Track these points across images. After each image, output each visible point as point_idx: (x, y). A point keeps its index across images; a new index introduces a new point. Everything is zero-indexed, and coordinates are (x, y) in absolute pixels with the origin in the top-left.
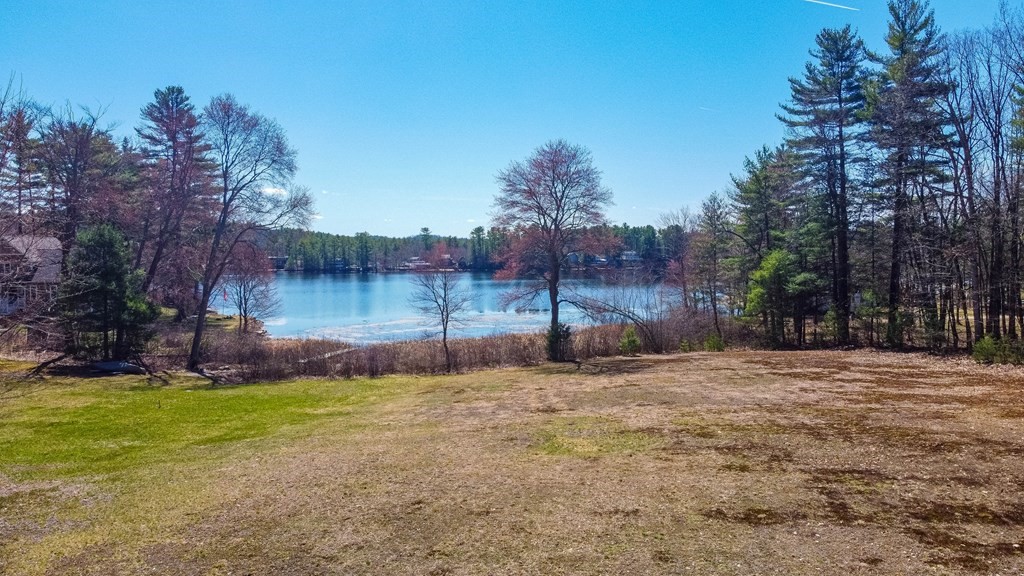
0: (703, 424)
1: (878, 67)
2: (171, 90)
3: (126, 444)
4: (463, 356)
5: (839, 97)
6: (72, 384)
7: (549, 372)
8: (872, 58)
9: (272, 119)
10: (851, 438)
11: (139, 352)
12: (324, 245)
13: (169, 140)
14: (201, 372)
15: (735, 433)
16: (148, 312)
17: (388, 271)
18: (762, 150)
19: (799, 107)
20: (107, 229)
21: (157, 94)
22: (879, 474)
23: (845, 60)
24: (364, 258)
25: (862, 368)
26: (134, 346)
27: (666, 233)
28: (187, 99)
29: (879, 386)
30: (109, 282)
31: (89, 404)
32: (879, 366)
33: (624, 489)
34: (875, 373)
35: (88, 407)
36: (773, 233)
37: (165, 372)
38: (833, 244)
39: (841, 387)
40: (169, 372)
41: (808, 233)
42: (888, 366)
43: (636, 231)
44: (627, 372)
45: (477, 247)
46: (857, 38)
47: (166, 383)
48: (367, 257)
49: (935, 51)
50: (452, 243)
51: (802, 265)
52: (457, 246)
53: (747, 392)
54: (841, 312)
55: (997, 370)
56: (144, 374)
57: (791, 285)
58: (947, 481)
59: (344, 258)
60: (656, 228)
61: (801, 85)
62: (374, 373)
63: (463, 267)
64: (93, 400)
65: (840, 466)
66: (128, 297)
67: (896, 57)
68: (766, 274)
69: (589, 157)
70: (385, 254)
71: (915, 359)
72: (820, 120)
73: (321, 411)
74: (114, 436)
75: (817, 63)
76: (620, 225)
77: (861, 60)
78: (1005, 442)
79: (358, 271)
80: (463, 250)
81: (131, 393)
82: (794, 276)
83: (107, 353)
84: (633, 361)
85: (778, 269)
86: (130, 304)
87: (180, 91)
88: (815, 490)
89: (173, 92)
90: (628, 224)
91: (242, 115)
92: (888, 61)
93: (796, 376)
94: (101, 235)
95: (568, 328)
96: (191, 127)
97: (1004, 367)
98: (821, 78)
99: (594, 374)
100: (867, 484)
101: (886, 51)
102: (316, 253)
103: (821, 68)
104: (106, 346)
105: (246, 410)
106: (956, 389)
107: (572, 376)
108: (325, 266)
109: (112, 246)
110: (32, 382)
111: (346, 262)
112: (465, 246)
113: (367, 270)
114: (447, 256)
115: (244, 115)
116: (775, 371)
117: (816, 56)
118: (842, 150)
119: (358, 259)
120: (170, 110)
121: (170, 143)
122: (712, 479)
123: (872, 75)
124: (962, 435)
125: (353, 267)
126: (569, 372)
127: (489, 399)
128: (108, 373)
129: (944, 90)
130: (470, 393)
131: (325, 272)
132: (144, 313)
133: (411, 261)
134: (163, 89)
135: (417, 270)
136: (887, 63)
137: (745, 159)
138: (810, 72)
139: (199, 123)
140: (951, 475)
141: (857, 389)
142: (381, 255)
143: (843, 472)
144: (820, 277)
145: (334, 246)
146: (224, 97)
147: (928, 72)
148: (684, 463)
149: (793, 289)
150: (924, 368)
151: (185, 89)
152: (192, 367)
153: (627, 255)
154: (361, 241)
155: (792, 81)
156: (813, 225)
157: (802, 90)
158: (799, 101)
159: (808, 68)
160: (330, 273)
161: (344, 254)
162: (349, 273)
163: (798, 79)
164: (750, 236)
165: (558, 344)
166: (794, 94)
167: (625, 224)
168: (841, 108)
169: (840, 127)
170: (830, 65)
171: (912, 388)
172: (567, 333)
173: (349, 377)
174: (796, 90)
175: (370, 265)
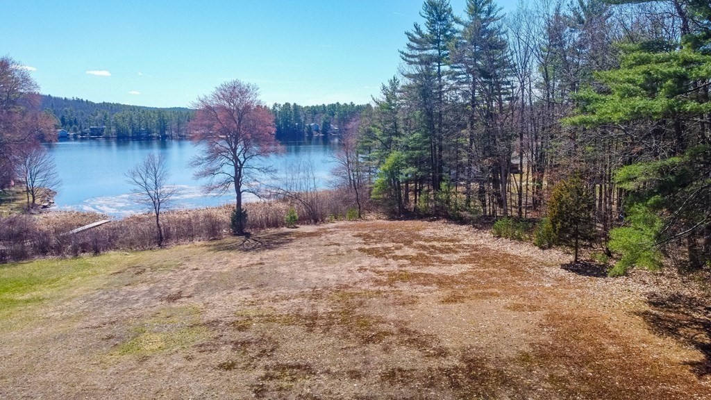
0: (252, 314)
1: (461, 28)
4: (174, 231)
5: (439, 46)
8: (457, 21)
10: (329, 329)
12: (131, 119)
15: (263, 325)
17: (181, 138)
18: (393, 79)
19: (412, 52)
22: (309, 369)
23: (441, 21)
25: (421, 242)
29: (411, 263)
32: (434, 240)
34: (424, 248)
38: (431, 147)
39: (387, 265)
41: (414, 140)
42: (439, 239)
44: (271, 248)
46: (449, 6)
48: (164, 127)
49: (493, 19)
57: (400, 176)
58: (343, 375)
59: (147, 129)
61: (412, 37)
62: (96, 252)
65: (293, 361)
67: (471, 21)
68: (387, 167)
70: (178, 125)
71: (463, 231)
72: (424, 62)
73: (26, 296)
76: (348, 103)
78: (415, 331)
79: (158, 138)
82: (403, 170)
84: (288, 234)
85: (394, 165)
88: (255, 388)
90: (354, 103)
93: (371, 251)
97: (505, 240)
100: (293, 380)
101: (466, 18)
102: (125, 125)
106: (454, 266)
107: (231, 253)
108: (133, 134)
111: (149, 132)
113: (164, 137)
117: (424, 17)
119: (157, 129)
124: (399, 323)
125: (154, 135)
126: (233, 249)
131: (133, 138)
135: (200, 137)
137: (381, 85)
138: (417, 29)
140: (351, 368)
141: (394, 267)
142: (175, 125)
143: (290, 367)
144: (420, 170)
145: (140, 120)
147: (490, 32)
148: (196, 363)
149: (402, 179)
150: (459, 241)
154: (159, 116)
155: (408, 34)
156: (417, 135)
157: (414, 40)
158: (412, 48)
159: (416, 26)
160: (137, 140)
161: (147, 125)
162: (152, 140)
163: (411, 32)
164: (385, 138)
165: (240, 221)
166: (409, 42)
167: (352, 103)
168: (440, 54)
169: (439, 66)
170: (432, 23)
171: (428, 265)
172: (245, 215)
173: (77, 255)
174: (411, 40)
175: (167, 133)
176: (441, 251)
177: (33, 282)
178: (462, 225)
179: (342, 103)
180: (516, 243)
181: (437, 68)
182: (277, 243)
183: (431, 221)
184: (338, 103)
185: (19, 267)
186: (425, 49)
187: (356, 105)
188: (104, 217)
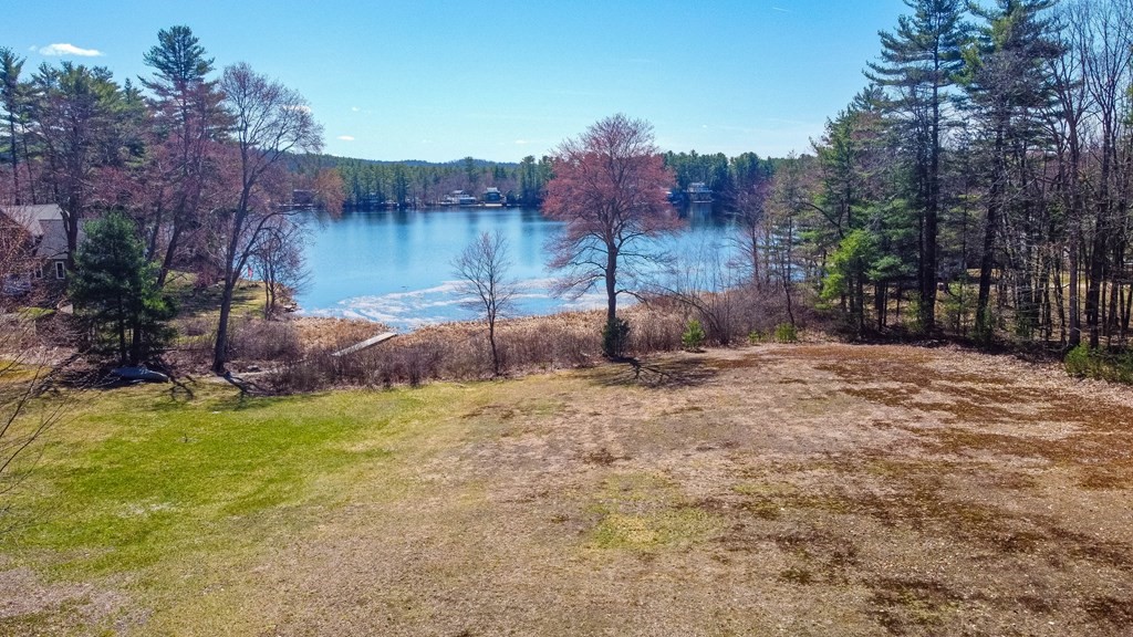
0: (764, 492)
1: (981, 22)
2: (177, 31)
3: (155, 508)
4: (511, 350)
5: (936, 53)
6: (90, 402)
7: (604, 380)
8: (975, 11)
9: (293, 90)
10: (920, 523)
11: (158, 352)
12: (355, 178)
13: (177, 90)
14: (227, 376)
15: (798, 512)
16: (167, 310)
17: (429, 208)
18: (846, 110)
19: (890, 65)
20: (115, 218)
21: (161, 35)
22: (944, 590)
23: (944, 11)
24: (401, 193)
25: (944, 382)
26: (153, 346)
27: (739, 162)
28: (196, 41)
29: (960, 417)
30: (121, 279)
31: (109, 436)
32: (963, 379)
33: (678, 612)
34: (958, 392)
35: (109, 441)
36: (855, 208)
37: (188, 377)
38: (921, 224)
39: (918, 419)
40: (192, 376)
41: (894, 211)
42: (972, 378)
43: (706, 159)
44: (691, 384)
45: (527, 178)
47: (191, 396)
48: (404, 191)
50: (499, 172)
51: (885, 247)
52: (504, 177)
53: (816, 426)
54: (925, 304)
55: (1087, 390)
56: (167, 382)
57: (872, 272)
58: (1014, 604)
59: (379, 193)
60: (728, 157)
61: (892, 40)
62: (415, 382)
63: (511, 203)
64: (116, 429)
65: (904, 575)
66: (144, 294)
67: (1002, 10)
68: (845, 257)
69: (650, 132)
70: (425, 187)
71: (1004, 365)
72: (913, 80)
73: (360, 447)
74: (141, 494)
75: (912, 13)
76: (688, 153)
77: (962, 12)
78: (1081, 535)
79: (395, 206)
80: (511, 182)
81: (153, 415)
82: (876, 260)
83: (124, 355)
84: (696, 362)
85: (858, 252)
86: (147, 303)
87: (187, 32)
88: (876, 617)
89: (179, 33)
90: (697, 152)
91: (259, 85)
92: (993, 14)
93: (870, 395)
94: (110, 226)
95: (627, 323)
96: (203, 73)
97: (1096, 383)
98: (915, 33)
99: (653, 386)
100: (931, 607)
103: (916, 19)
104: (123, 350)
105: (279, 447)
106: (1042, 425)
107: (630, 390)
108: (357, 201)
109: (123, 239)
110: (48, 399)
111: (381, 197)
112: (514, 176)
113: (404, 206)
114: (495, 189)
115: (263, 86)
116: (849, 386)
117: (911, 5)
118: (936, 111)
119: (394, 193)
120: (178, 52)
121: (179, 93)
122: (769, 596)
123: (973, 29)
124: (1038, 519)
125: (390, 202)
126: (626, 383)
127: (539, 432)
128: (127, 381)
129: (1054, 52)
130: (519, 420)
131: (358, 208)
132: (162, 311)
133: (453, 196)
134: (168, 30)
135: (463, 206)
136: (991, 18)
137: (826, 120)
138: (903, 26)
139: (210, 69)
140: (1019, 593)
141: (936, 424)
142: (419, 188)
143: (908, 585)
144: (905, 262)
145: (368, 179)
146: (238, 66)
147: (1036, 28)
148: (742, 569)
149: (875, 276)
150: (1011, 382)
151: (192, 29)
152: (218, 369)
153: (695, 187)
154: (397, 173)
155: (883, 35)
156: (899, 203)
157: (893, 45)
158: (890, 58)
159: (902, 21)
160: (364, 211)
161: (378, 188)
162: (385, 210)
163: (889, 32)
164: (830, 208)
165: (616, 340)
166: (884, 49)
167: (693, 151)
168: (937, 67)
169: (935, 88)
170: (926, 16)
171: (995, 422)
172: (625, 329)
173: (388, 386)
174: (887, 45)
175: (408, 200)
176: (995, 398)
177: (353, 426)
178: (994, 354)
179: (677, 152)
180: (1124, 389)
181: (932, 91)
182: (696, 377)
183: (930, 346)
184: (670, 152)
185: (317, 402)
186: (908, 60)
187: (700, 155)
188: (385, 329)
